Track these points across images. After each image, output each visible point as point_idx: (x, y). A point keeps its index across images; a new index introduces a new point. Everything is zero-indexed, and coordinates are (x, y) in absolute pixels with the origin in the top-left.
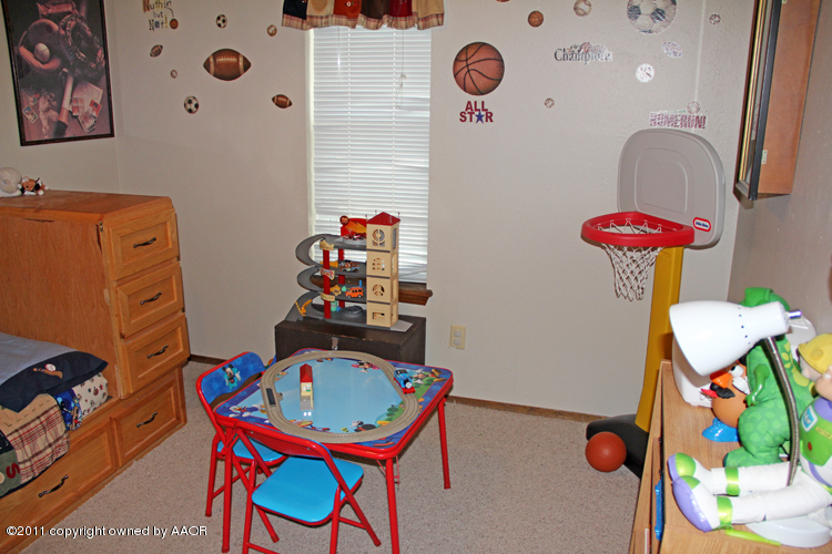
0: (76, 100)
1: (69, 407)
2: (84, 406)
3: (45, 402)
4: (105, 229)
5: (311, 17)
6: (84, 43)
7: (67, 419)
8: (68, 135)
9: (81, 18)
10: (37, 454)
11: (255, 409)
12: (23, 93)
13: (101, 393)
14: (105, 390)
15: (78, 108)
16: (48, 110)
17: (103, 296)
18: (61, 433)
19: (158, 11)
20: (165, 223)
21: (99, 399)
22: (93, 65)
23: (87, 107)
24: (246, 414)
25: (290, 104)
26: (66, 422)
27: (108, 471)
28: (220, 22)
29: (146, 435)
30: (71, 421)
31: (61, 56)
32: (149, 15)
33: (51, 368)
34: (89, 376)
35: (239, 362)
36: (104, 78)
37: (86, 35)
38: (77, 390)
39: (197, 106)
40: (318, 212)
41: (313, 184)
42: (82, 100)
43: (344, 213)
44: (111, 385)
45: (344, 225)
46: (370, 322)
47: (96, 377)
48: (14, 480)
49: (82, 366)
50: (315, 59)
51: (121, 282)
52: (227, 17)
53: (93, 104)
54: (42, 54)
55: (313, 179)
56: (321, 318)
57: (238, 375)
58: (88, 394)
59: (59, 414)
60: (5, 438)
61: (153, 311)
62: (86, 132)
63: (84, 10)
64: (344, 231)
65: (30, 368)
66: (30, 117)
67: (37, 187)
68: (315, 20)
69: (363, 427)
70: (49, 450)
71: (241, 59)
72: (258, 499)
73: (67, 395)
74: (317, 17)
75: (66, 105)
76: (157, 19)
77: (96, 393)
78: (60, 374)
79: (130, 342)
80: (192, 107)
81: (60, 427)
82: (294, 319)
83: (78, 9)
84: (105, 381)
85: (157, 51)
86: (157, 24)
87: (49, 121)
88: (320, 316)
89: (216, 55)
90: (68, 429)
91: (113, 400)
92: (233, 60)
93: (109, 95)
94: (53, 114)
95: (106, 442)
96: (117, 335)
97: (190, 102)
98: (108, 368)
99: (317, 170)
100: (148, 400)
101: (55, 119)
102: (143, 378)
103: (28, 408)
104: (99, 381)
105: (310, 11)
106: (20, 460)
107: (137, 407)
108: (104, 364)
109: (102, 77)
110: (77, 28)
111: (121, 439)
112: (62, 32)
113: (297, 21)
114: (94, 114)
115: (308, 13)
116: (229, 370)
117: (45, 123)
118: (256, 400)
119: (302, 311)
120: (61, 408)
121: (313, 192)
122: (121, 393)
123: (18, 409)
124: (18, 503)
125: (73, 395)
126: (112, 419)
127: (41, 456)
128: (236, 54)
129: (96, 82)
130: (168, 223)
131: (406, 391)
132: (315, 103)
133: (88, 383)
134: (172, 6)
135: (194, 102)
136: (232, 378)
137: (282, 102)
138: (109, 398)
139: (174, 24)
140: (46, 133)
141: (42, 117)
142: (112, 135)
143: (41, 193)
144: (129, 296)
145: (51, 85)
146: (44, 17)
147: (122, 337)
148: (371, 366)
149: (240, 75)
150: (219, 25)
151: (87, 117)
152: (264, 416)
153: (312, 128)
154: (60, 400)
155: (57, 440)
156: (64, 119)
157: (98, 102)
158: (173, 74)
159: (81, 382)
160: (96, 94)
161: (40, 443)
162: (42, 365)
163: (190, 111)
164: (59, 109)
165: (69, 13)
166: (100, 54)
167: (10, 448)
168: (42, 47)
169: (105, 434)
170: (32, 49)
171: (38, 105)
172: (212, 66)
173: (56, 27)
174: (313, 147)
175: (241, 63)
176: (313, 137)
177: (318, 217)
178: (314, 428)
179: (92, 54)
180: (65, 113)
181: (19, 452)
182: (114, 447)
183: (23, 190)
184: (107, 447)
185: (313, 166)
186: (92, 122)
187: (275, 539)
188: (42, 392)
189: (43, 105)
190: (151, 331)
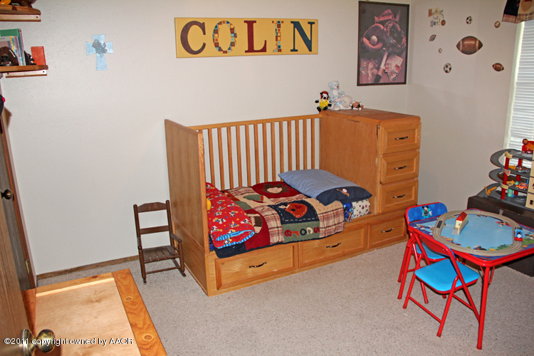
0: (388, 64)
1: (348, 210)
2: (355, 212)
3: (337, 205)
4: (381, 128)
5: (520, 15)
6: (396, 35)
7: (346, 216)
8: (381, 82)
9: (396, 22)
10: (328, 227)
11: (429, 228)
12: (362, 60)
13: (365, 209)
14: (368, 208)
15: (388, 68)
16: (372, 69)
17: (375, 161)
18: (341, 221)
19: (435, 16)
20: (414, 130)
21: (364, 212)
22: (399, 46)
23: (393, 68)
24: (423, 229)
25: (503, 69)
26: (345, 217)
27: (360, 249)
28: (468, 21)
29: (386, 238)
30: (348, 217)
31: (383, 42)
32: (431, 18)
33: (345, 191)
34: (362, 199)
35: (433, 206)
36: (405, 53)
37: (397, 30)
38: (354, 204)
39: (450, 69)
40: (512, 136)
41: (511, 118)
42: (391, 64)
43: (526, 137)
44: (372, 207)
45: (525, 144)
46: (528, 205)
47: (364, 201)
48: (316, 234)
49: (360, 194)
50: (523, 41)
51: (385, 155)
52: (473, 18)
53: (397, 66)
54: (374, 41)
55: (512, 115)
56: (499, 198)
57: (430, 213)
58: (359, 208)
59: (342, 212)
60: (317, 215)
61: (400, 174)
62: (391, 81)
63: (398, 17)
64: (524, 148)
65: (336, 189)
66: (363, 72)
67: (359, 106)
68: (521, 17)
69: (480, 248)
70: (334, 227)
71: (477, 42)
72: (418, 273)
73: (349, 205)
74: (523, 15)
75: (382, 66)
76: (435, 21)
77: (363, 208)
78: (348, 195)
79: (384, 187)
80: (448, 69)
81: (342, 218)
82: (482, 196)
83: (395, 17)
84: (368, 204)
85: (433, 38)
86: (435, 23)
87: (373, 74)
88: (498, 197)
89: (463, 40)
90: (345, 221)
91: (371, 215)
92: (473, 42)
93: (406, 62)
94: (375, 71)
95: (362, 234)
96: (379, 182)
97: (447, 66)
98: (372, 198)
99: (515, 110)
100: (389, 220)
101: (375, 73)
102: (388, 207)
103: (329, 205)
104: (366, 203)
105: (520, 11)
106: (321, 226)
107: (383, 221)
108: (371, 195)
109: (404, 52)
110: (393, 26)
111: (371, 235)
112: (385, 29)
113: (512, 18)
114: (397, 72)
115: (519, 13)
116: (426, 208)
117: (370, 75)
118: (432, 224)
119: (488, 193)
120: (345, 210)
121: (511, 123)
122: (376, 212)
123: (326, 205)
124: (317, 246)
125: (351, 206)
126: (369, 223)
127: (330, 228)
128: (475, 39)
129: (399, 55)
130: (416, 130)
131: (516, 239)
132: (519, 68)
133: (360, 202)
134: (443, 13)
135: (449, 67)
136: (426, 213)
137: (498, 68)
138: (369, 213)
139: (443, 23)
140: (370, 79)
141: (369, 72)
142: (405, 83)
143: (360, 109)
144: (388, 164)
145: (376, 56)
146: (378, 23)
147: (381, 183)
148: (507, 224)
149: (475, 51)
150: (467, 23)
151: (392, 73)
152: (431, 231)
153: (515, 84)
154: (345, 206)
155: (339, 223)
156: (380, 74)
157: (399, 65)
158: (440, 51)
159: (357, 200)
160: (398, 61)
161: (331, 222)
162: (341, 189)
163: (446, 72)
164: (378, 69)
165: (390, 20)
166: (404, 40)
167: (318, 220)
168: (374, 38)
169: (363, 230)
170: (369, 39)
171: (368, 66)
172: (461, 46)
173: (382, 27)
174: (514, 95)
175: (477, 45)
176: (515, 89)
177: (512, 139)
178: (452, 242)
179: (399, 40)
180: (381, 70)
181: (321, 223)
182: (367, 237)
183: (352, 107)
184: (362, 236)
185: (513, 107)
186: (394, 76)
187: (427, 302)
188: (337, 200)
189: (371, 66)
190: (397, 184)
